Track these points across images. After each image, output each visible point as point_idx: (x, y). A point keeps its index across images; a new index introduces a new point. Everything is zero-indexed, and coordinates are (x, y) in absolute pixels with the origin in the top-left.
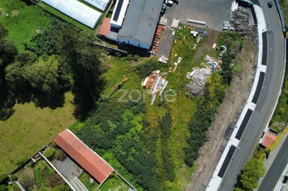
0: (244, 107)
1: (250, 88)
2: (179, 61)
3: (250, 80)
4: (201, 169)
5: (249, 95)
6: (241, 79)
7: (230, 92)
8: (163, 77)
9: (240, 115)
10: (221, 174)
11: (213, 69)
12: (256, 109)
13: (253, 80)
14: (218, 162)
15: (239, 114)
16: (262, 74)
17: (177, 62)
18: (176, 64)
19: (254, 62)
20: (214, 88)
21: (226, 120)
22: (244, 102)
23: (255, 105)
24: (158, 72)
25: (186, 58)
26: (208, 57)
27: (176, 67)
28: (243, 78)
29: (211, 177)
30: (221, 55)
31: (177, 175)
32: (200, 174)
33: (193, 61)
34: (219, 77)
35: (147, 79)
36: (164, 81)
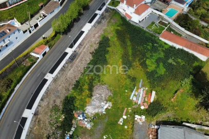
0: (57, 75)
1: (46, 93)
2: (121, 120)
3: (45, 100)
4: (97, 35)
5: (50, 85)
6: (55, 101)
7: (68, 90)
8: (136, 103)
9: (62, 68)
10: (82, 32)
11: (83, 114)
12: (45, 74)
13: (42, 100)
14: (84, 38)
15: (62, 70)
16: (30, 107)
17: (124, 119)
18: (125, 117)
19: (35, 121)
20: (84, 94)
21: (75, 65)
22: (55, 80)
23: (46, 77)
24: (142, 108)
25: (114, 124)
26: (89, 126)
27: (124, 114)
28: (52, 102)
29: (89, 31)
30: (73, 129)
31: (114, 32)
32: (98, 33)
33: (106, 121)
34: (77, 104)
35: (152, 100)
36: (135, 99)
